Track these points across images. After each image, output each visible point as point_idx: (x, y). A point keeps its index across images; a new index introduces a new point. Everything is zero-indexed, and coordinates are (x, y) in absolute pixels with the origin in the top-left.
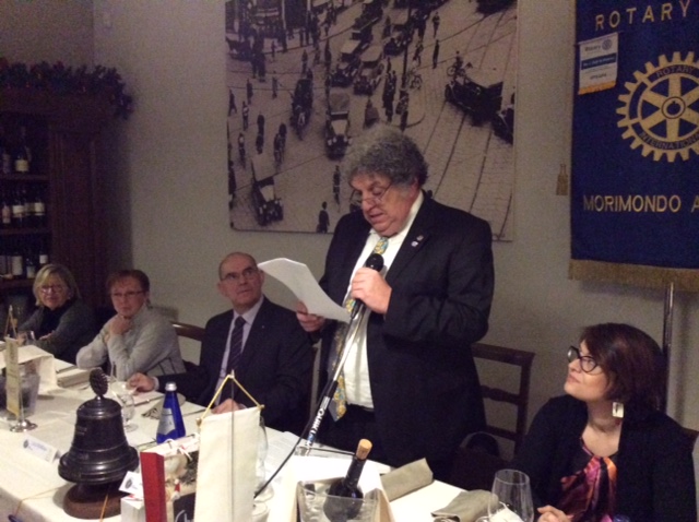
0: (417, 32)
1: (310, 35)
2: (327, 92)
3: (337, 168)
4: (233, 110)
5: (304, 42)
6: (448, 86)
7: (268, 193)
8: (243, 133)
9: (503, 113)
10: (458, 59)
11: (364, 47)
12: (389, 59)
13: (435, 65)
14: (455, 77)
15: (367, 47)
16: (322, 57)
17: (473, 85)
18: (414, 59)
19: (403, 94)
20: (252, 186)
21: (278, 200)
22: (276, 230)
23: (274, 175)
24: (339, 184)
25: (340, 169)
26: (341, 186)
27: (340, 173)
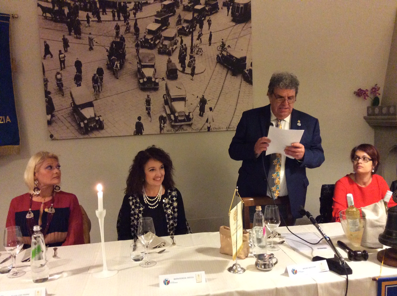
0: (198, 25)
1: (121, 15)
2: (138, 51)
3: (148, 96)
4: (49, 56)
5: (116, 18)
6: (218, 56)
7: (88, 113)
8: (61, 72)
9: (247, 70)
10: (223, 42)
11: (163, 28)
12: (181, 38)
13: (210, 44)
14: (222, 52)
15: (166, 29)
16: (132, 29)
17: (231, 56)
18: (198, 39)
19: (191, 57)
20: (72, 108)
21: (98, 117)
22: (97, 136)
23: (94, 101)
24: (150, 106)
25: (150, 97)
26: (151, 106)
27: (150, 99)
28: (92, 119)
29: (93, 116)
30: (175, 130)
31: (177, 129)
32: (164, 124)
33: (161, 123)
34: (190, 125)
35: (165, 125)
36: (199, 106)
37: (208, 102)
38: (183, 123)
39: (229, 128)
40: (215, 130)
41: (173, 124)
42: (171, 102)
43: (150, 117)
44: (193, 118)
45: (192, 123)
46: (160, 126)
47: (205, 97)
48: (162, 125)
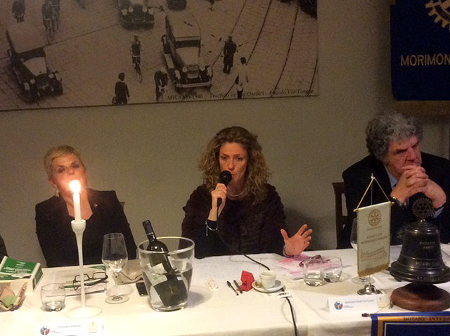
3: (136, 38)
7: (36, 67)
20: (9, 59)
21: (53, 73)
22: (53, 106)
23: (46, 45)
24: (139, 54)
25: (139, 39)
26: (141, 56)
27: (139, 43)
28: (42, 78)
29: (44, 71)
30: (182, 97)
31: (184, 94)
32: (163, 86)
33: (157, 84)
34: (208, 88)
35: (165, 87)
36: (223, 54)
37: (238, 48)
38: (195, 85)
39: (274, 93)
40: (251, 97)
41: (179, 85)
42: (176, 48)
43: (140, 74)
44: (212, 76)
45: (211, 85)
46: (157, 89)
47: (234, 40)
48: (160, 88)
